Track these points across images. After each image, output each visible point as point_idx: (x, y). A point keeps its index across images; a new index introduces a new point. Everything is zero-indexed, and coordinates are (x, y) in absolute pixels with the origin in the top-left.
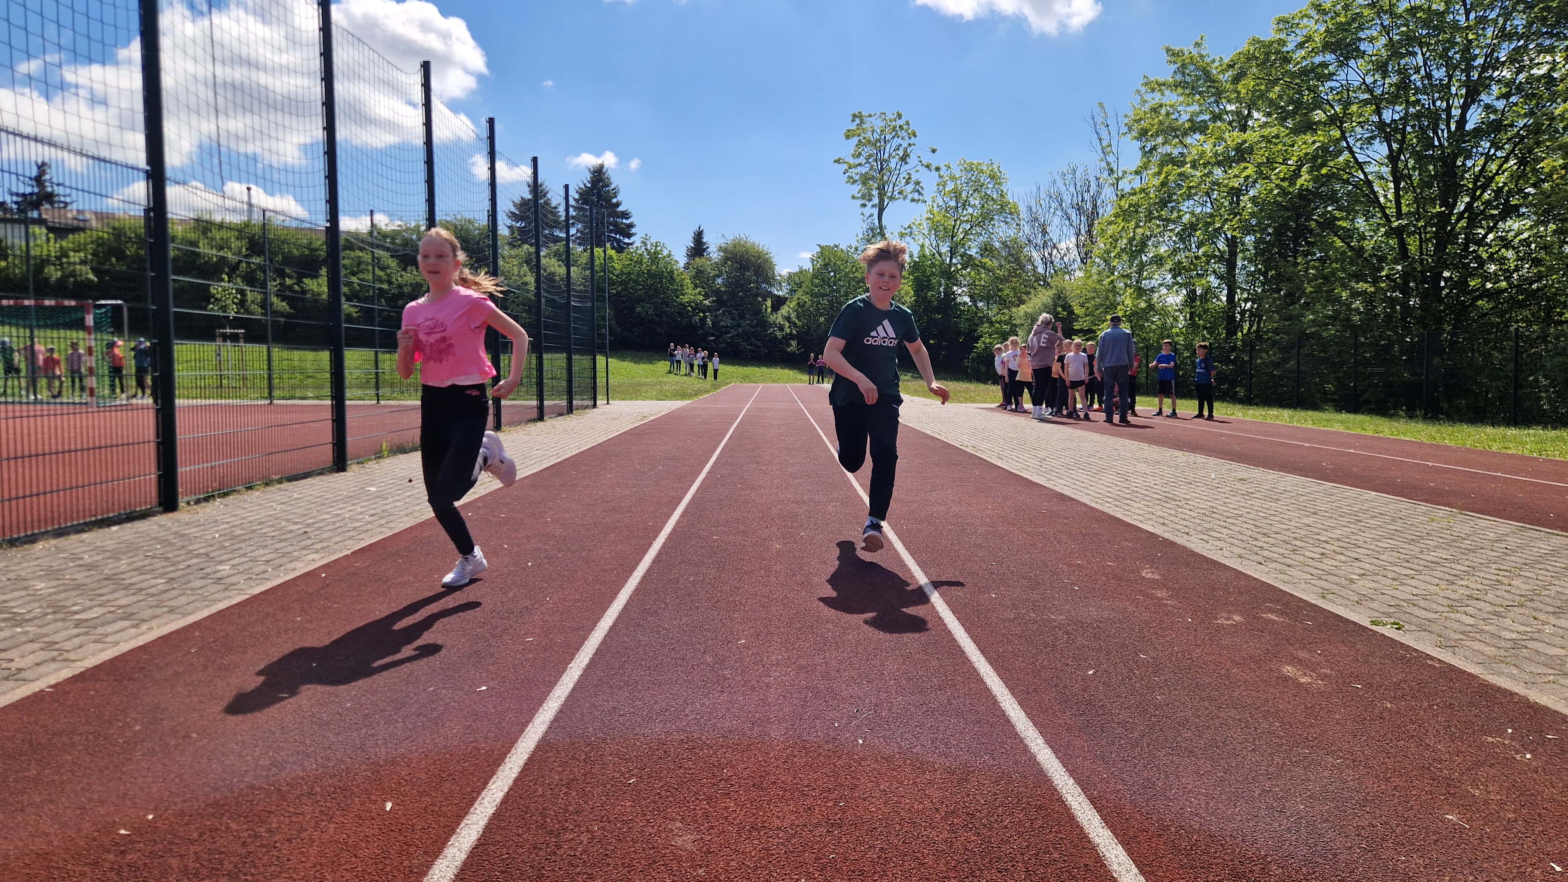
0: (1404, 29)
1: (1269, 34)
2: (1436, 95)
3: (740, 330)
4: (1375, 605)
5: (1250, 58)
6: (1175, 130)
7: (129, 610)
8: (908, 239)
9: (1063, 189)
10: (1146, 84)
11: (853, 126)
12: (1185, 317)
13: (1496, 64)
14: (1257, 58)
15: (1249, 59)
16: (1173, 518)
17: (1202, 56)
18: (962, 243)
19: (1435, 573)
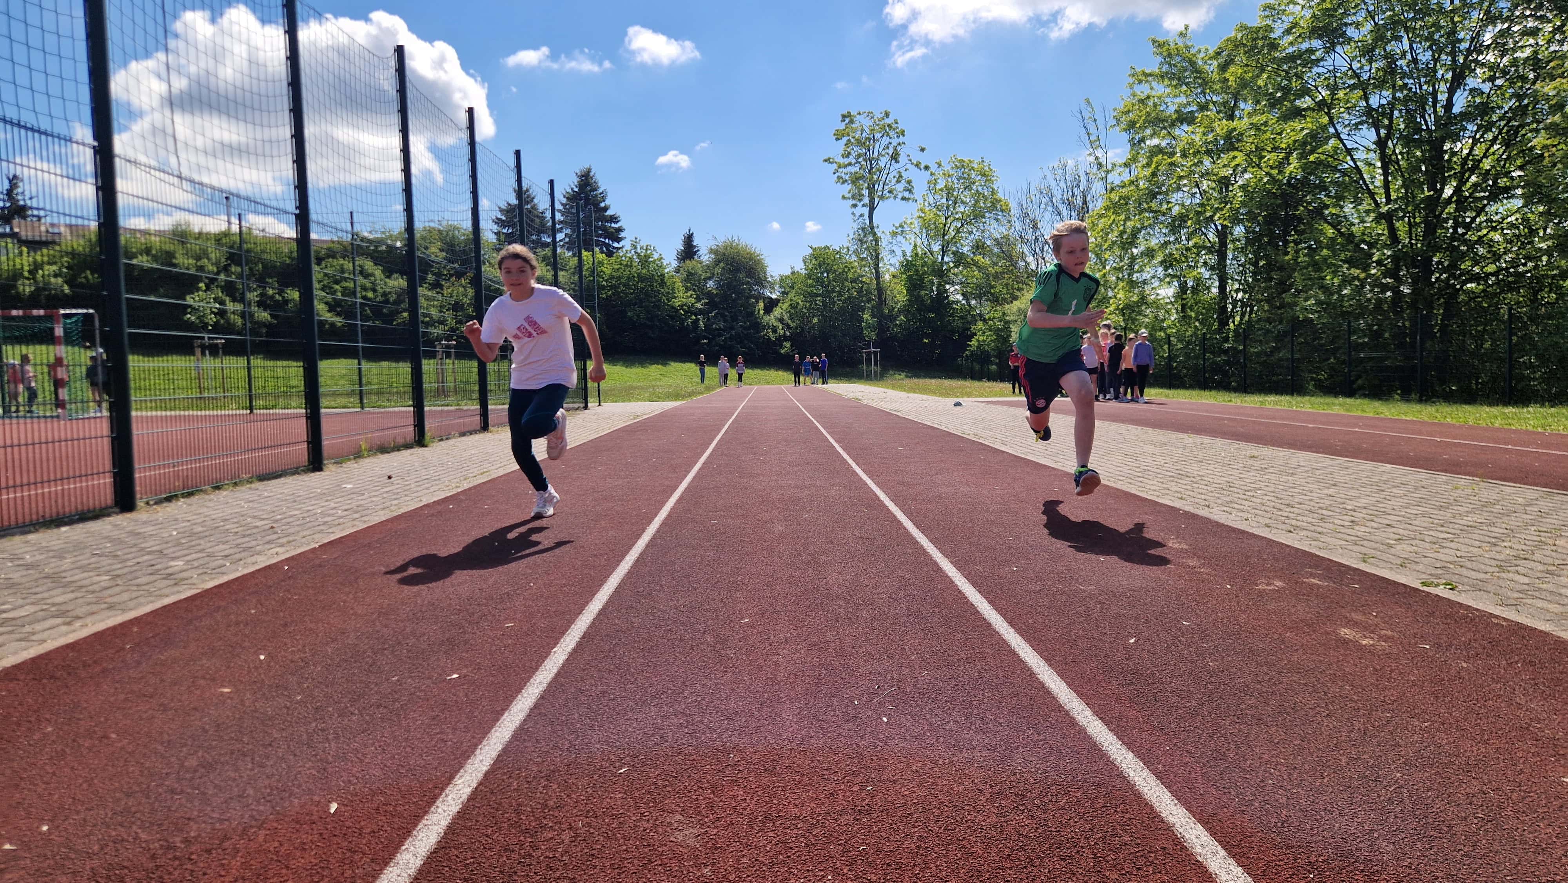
0: (1389, 13)
1: (1256, 21)
2: (1423, 80)
3: (733, 332)
4: (1420, 567)
5: (1237, 44)
6: (1163, 121)
7: (63, 608)
8: (900, 238)
9: (1053, 184)
10: (1133, 75)
11: (842, 126)
12: (1177, 309)
13: (1480, 49)
14: (1245, 45)
15: (1236, 46)
16: (1191, 493)
17: (1188, 48)
18: (954, 241)
19: (1475, 536)
